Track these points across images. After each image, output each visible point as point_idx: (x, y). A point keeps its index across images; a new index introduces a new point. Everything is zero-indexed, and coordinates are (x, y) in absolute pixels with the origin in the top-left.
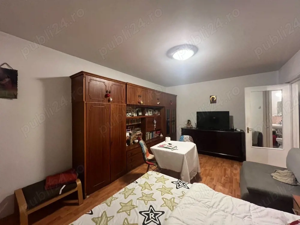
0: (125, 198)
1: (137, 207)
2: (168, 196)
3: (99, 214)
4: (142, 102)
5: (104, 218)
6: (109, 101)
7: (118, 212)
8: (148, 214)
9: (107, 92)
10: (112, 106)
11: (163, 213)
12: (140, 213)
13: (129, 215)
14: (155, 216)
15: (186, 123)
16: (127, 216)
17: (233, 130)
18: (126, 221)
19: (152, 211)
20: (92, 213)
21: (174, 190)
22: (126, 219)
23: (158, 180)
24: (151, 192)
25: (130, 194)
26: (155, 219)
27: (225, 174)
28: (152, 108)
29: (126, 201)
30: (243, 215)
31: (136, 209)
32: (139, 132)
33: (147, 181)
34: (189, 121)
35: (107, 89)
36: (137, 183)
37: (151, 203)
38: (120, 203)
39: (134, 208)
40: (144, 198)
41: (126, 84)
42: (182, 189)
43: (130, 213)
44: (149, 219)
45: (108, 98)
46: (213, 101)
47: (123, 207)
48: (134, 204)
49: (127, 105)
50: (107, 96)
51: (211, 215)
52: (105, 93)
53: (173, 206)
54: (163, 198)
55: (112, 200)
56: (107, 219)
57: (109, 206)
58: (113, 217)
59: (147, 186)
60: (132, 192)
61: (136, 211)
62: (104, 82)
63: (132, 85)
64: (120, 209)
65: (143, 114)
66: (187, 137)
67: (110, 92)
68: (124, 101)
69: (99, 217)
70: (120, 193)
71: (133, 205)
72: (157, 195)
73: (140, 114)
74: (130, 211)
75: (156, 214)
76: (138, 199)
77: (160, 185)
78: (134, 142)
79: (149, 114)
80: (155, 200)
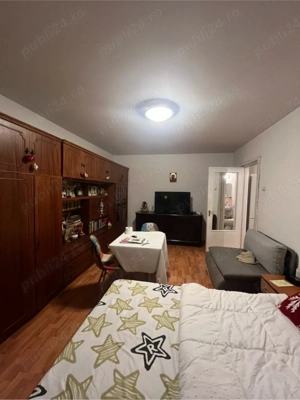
0: (97, 336)
1: (123, 344)
2: (158, 311)
3: (60, 386)
4: (86, 175)
5: (75, 389)
6: (31, 169)
7: (96, 366)
8: (145, 349)
9: (27, 151)
10: (38, 179)
11: (164, 337)
12: (133, 350)
13: (118, 362)
14: (156, 347)
15: (141, 206)
16: (114, 366)
17: (193, 213)
18: (117, 376)
19: (149, 342)
20: (44, 392)
21: (162, 300)
22: (115, 371)
23: (134, 292)
24: (133, 312)
25: (102, 327)
26: (159, 352)
27: (190, 264)
28: (97, 185)
29: (101, 340)
30: (245, 308)
31: (124, 347)
32: (78, 222)
33: (118, 296)
34: (145, 203)
35: (27, 146)
36: (104, 304)
37: (140, 329)
38: (93, 348)
39: (120, 347)
40: (127, 325)
41: (63, 142)
42: (170, 295)
43: (116, 357)
44: (150, 356)
45: (29, 164)
46: (173, 180)
47: (99, 353)
48: (117, 340)
49: (64, 179)
50: (26, 160)
51: (222, 320)
52: (22, 154)
53: (171, 322)
54: (153, 316)
55: (74, 349)
56: (82, 388)
57: (74, 361)
58: (91, 378)
59: (122, 304)
60: (104, 322)
61: (124, 350)
62: (21, 133)
63: (72, 145)
64: (98, 359)
65: (85, 194)
66: (150, 225)
67: (32, 153)
68: (58, 171)
69: (63, 393)
70: (83, 331)
71: (117, 343)
72: (143, 314)
73: (80, 193)
74: (115, 354)
75: (156, 344)
76: (119, 330)
77: (139, 298)
78: (71, 239)
79: (92, 193)
80: (145, 323)
